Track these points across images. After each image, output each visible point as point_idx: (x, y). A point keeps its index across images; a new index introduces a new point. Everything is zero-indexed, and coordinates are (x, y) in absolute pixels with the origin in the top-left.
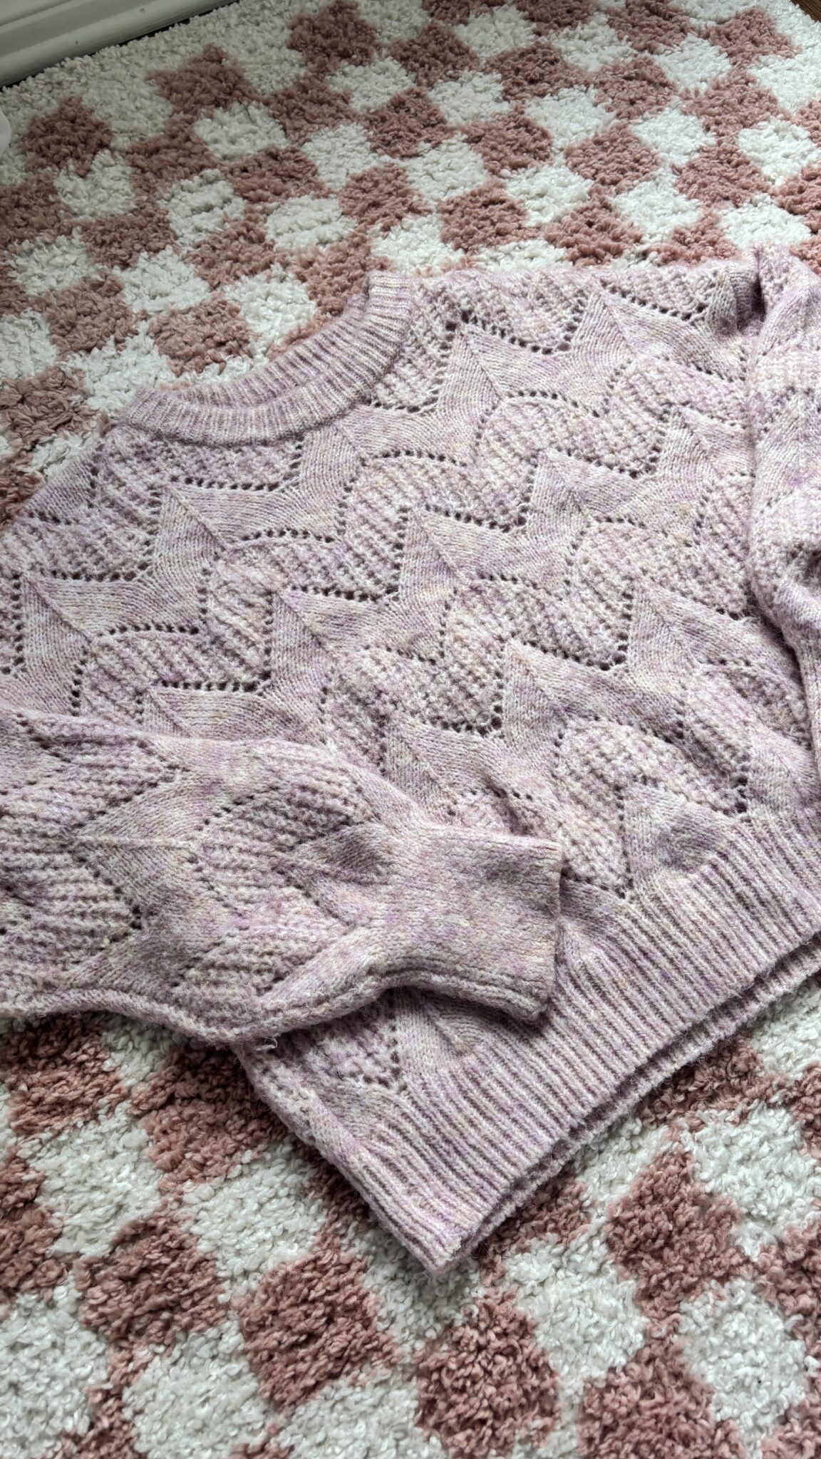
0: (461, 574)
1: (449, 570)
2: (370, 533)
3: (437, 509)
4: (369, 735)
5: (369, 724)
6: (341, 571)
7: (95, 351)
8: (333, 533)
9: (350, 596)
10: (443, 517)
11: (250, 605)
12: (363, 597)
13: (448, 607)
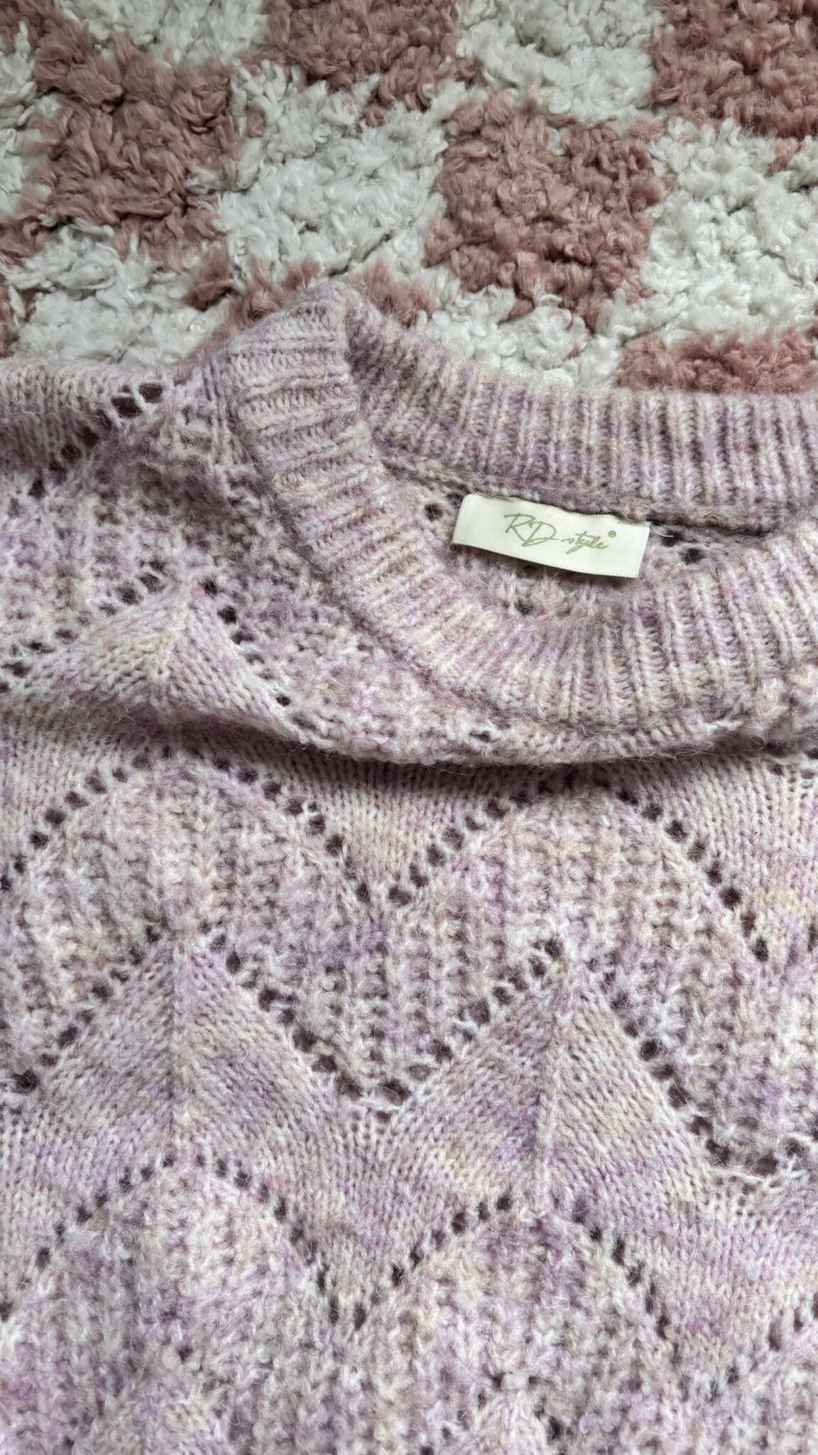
0: (546, 1175)
1: (530, 1146)
2: (447, 950)
3: (620, 1003)
4: (95, 1364)
5: (113, 1346)
6: (328, 981)
7: (320, 89)
8: (380, 890)
9: (306, 1040)
10: (617, 1028)
11: (107, 918)
12: (327, 1064)
13: (459, 1224)
